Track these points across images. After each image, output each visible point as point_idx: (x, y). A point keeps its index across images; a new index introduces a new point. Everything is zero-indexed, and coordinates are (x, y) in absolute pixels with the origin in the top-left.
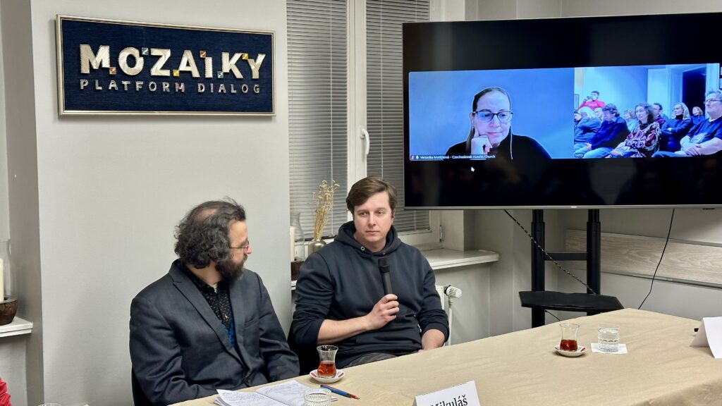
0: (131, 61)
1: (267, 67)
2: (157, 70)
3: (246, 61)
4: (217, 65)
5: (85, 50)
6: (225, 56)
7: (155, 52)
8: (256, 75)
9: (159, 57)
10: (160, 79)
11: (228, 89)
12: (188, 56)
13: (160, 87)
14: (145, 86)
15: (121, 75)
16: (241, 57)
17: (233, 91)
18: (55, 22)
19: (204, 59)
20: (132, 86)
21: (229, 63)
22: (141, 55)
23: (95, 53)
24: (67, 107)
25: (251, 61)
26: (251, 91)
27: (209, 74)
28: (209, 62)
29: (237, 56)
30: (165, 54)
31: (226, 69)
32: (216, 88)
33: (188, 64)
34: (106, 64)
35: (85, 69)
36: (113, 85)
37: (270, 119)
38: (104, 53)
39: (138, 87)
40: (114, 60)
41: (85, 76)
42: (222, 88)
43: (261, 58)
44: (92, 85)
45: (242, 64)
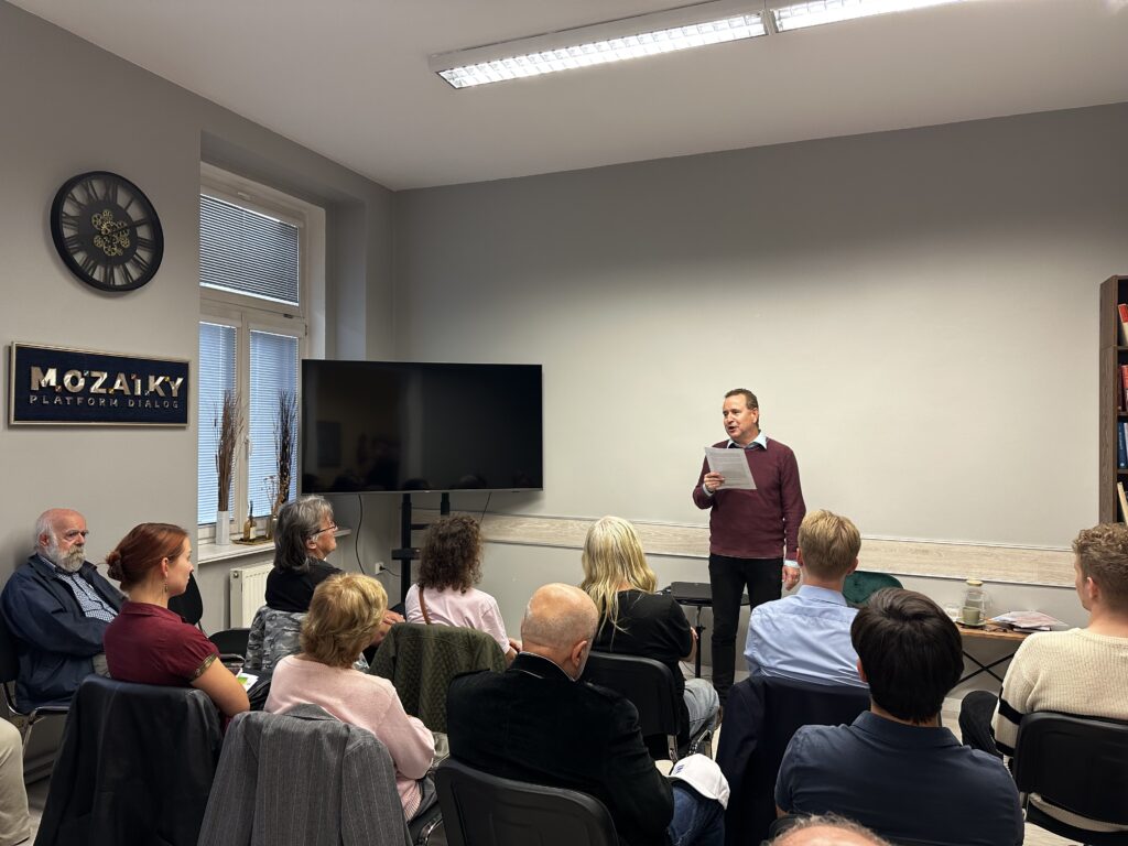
0: (74, 381)
1: (184, 388)
2: (95, 389)
3: (168, 383)
4: (145, 386)
6: (152, 378)
7: (95, 374)
8: (175, 394)
9: (97, 378)
10: (97, 396)
11: (153, 404)
12: (121, 378)
13: (98, 402)
14: (85, 401)
15: (65, 392)
16: (164, 381)
17: (157, 406)
18: (10, 348)
19: (133, 381)
20: (74, 401)
21: (155, 383)
22: (83, 377)
23: (45, 373)
24: (16, 419)
25: (172, 384)
26: (171, 406)
27: (139, 392)
28: (138, 383)
29: (161, 379)
30: (103, 376)
31: (152, 388)
32: (144, 403)
33: (121, 384)
34: (53, 383)
35: (35, 387)
36: (57, 400)
37: (184, 428)
38: (51, 376)
39: (79, 402)
40: (60, 380)
41: (34, 392)
42: (148, 403)
43: (180, 381)
44: (40, 400)
45: (164, 385)
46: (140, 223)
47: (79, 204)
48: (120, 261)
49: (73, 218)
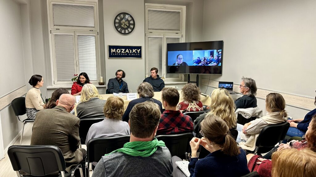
0: (119, 51)
1: (141, 51)
2: (122, 52)
4: (132, 51)
5: (112, 50)
6: (133, 50)
8: (139, 52)
9: (123, 50)
12: (127, 50)
13: (123, 54)
14: (121, 54)
15: (117, 53)
17: (135, 55)
18: (108, 46)
20: (119, 54)
21: (134, 51)
24: (109, 57)
25: (138, 51)
26: (138, 54)
27: (131, 52)
28: (131, 51)
29: (135, 50)
30: (124, 50)
31: (133, 52)
35: (112, 52)
37: (141, 59)
38: (115, 50)
40: (116, 51)
42: (133, 54)
44: (113, 54)
45: (136, 51)
46: (131, 20)
47: (119, 20)
48: (127, 29)
49: (118, 22)
